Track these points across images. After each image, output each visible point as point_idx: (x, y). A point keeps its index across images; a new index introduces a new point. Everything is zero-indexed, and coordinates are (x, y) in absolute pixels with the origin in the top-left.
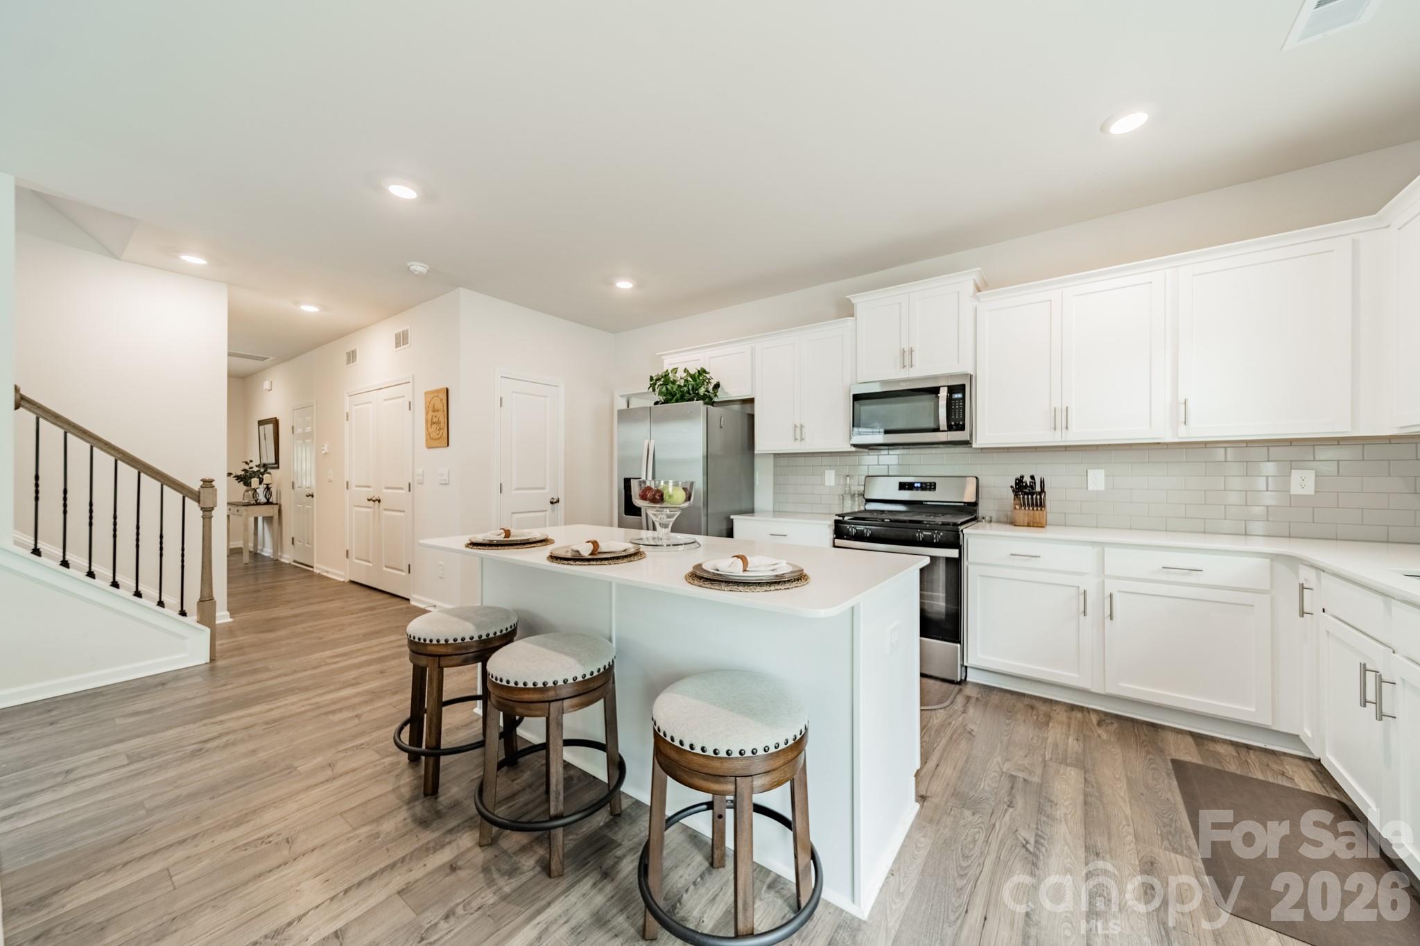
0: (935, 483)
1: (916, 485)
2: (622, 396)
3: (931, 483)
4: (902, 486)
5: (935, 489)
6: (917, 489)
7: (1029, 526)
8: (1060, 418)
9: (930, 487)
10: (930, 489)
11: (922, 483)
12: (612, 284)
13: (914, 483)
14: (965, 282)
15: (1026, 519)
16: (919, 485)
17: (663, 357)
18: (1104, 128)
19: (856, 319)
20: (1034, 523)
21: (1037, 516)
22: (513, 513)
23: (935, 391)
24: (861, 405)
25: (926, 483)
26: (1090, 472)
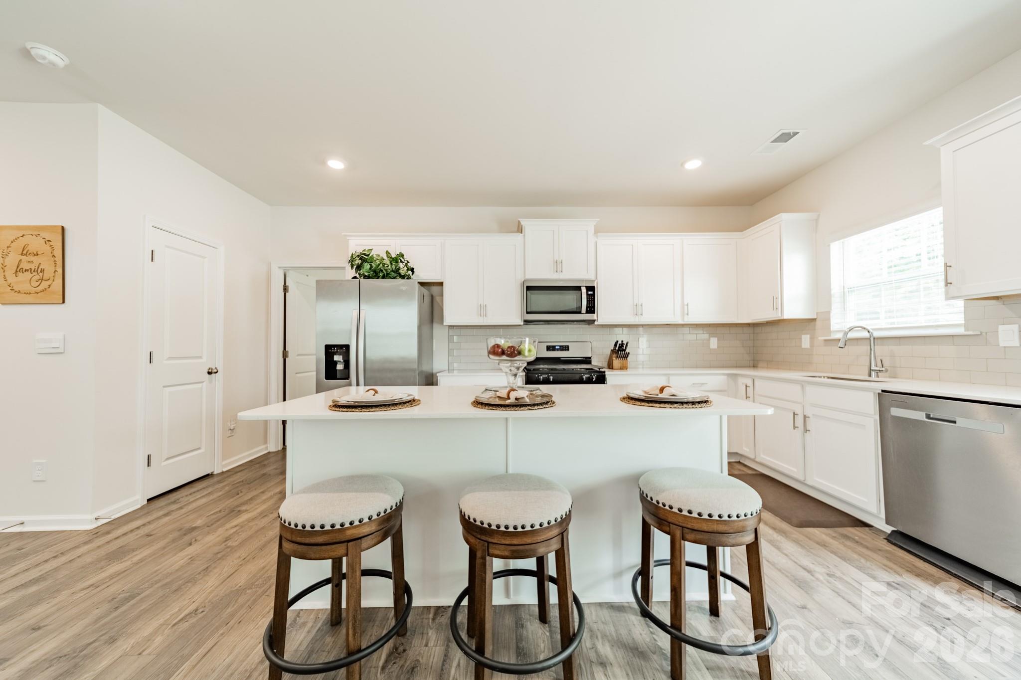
0: (568, 346)
1: (557, 347)
2: (280, 268)
3: (565, 346)
4: (549, 348)
5: (568, 350)
6: (558, 350)
7: (621, 369)
8: (638, 309)
9: (566, 348)
10: (565, 350)
11: (560, 346)
12: (323, 163)
13: (555, 346)
14: (590, 225)
15: (619, 366)
16: (559, 347)
17: (348, 238)
18: (682, 165)
19: (524, 235)
20: (623, 367)
21: (624, 363)
22: (164, 387)
23: (578, 288)
24: (531, 294)
25: (563, 346)
26: (640, 339)
